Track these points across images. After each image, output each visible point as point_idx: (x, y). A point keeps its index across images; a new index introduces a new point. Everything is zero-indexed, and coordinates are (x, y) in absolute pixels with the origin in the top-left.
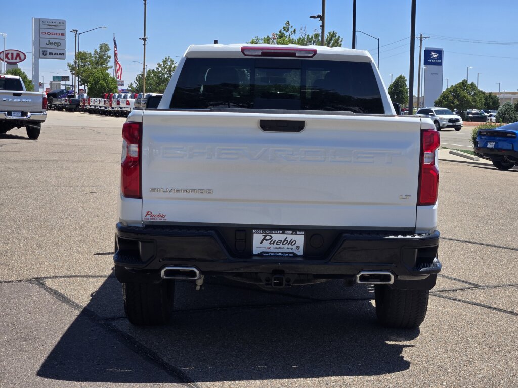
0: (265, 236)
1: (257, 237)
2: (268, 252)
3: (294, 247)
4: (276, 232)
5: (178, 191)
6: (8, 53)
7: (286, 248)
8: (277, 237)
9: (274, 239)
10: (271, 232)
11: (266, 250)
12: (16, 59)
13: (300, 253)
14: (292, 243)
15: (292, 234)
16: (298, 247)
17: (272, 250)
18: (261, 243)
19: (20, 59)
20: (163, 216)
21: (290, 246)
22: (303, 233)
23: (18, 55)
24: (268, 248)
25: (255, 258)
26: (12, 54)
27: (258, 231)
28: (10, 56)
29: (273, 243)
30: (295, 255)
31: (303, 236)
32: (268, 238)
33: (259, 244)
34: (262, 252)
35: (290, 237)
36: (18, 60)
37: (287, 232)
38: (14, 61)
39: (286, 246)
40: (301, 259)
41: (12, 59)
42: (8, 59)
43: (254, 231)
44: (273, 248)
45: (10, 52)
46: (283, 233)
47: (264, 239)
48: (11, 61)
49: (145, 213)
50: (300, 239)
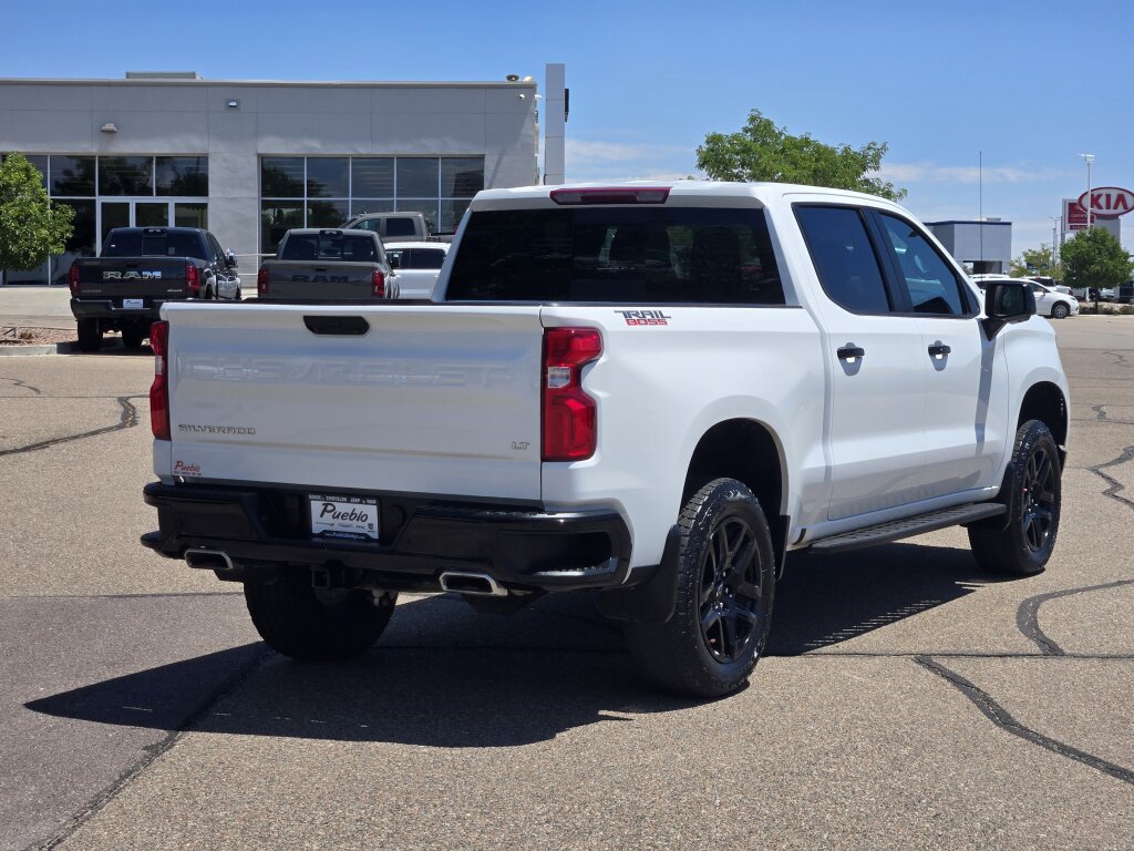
0: (326, 505)
1: (316, 506)
2: (331, 532)
3: (365, 524)
4: (338, 499)
5: (212, 430)
6: (1100, 196)
7: (355, 526)
8: (343, 507)
9: (338, 510)
10: (333, 498)
11: (329, 528)
12: (1116, 207)
13: (375, 535)
14: (362, 517)
15: (360, 503)
16: (371, 526)
17: (336, 528)
18: (322, 516)
19: (1125, 206)
20: (197, 469)
21: (360, 523)
22: (374, 501)
23: (1121, 198)
24: (332, 525)
25: (314, 539)
26: (1108, 197)
27: (315, 497)
28: (1102, 201)
29: (338, 517)
30: (368, 539)
31: (375, 507)
32: (330, 508)
33: (321, 518)
34: (325, 531)
35: (360, 508)
36: (1121, 208)
37: (353, 500)
38: (1112, 211)
39: (355, 522)
40: (375, 545)
41: (1108, 207)
42: (1100, 207)
43: (311, 497)
44: (338, 525)
45: (1104, 192)
46: (348, 501)
47: (325, 510)
48: (1104, 211)
49: (174, 464)
50: (371, 511)
